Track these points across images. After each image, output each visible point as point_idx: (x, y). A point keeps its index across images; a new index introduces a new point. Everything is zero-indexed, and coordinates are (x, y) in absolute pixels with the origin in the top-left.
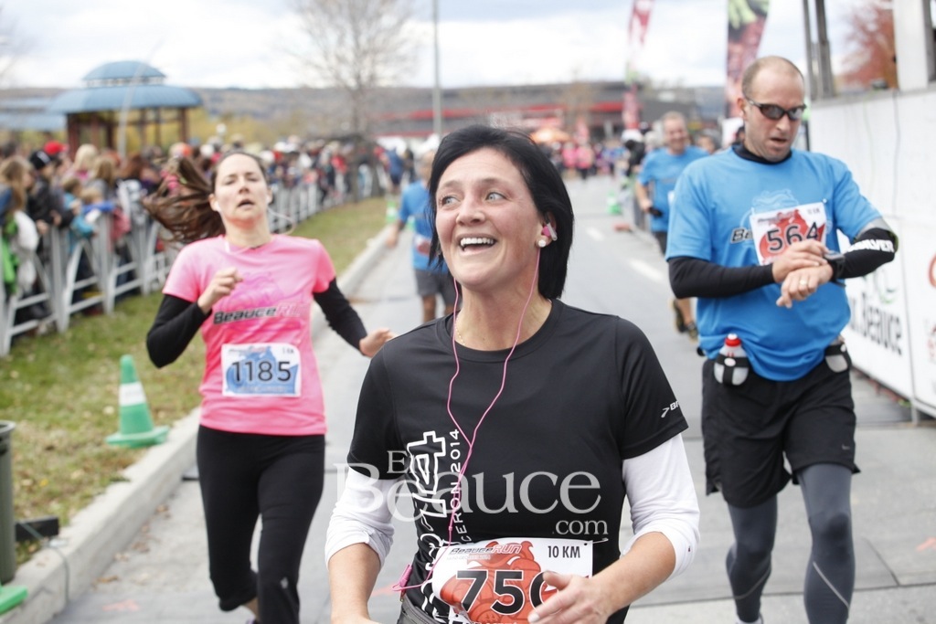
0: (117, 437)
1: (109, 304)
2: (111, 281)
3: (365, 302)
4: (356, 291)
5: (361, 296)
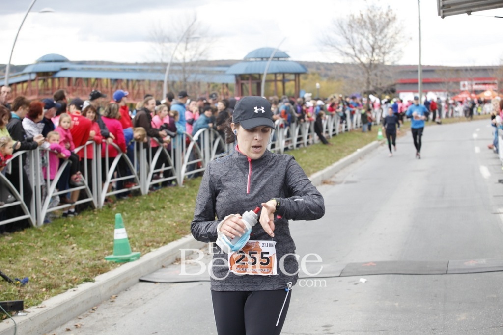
0: (112, 256)
1: (181, 181)
2: (184, 168)
3: (334, 183)
4: (331, 177)
5: (333, 179)
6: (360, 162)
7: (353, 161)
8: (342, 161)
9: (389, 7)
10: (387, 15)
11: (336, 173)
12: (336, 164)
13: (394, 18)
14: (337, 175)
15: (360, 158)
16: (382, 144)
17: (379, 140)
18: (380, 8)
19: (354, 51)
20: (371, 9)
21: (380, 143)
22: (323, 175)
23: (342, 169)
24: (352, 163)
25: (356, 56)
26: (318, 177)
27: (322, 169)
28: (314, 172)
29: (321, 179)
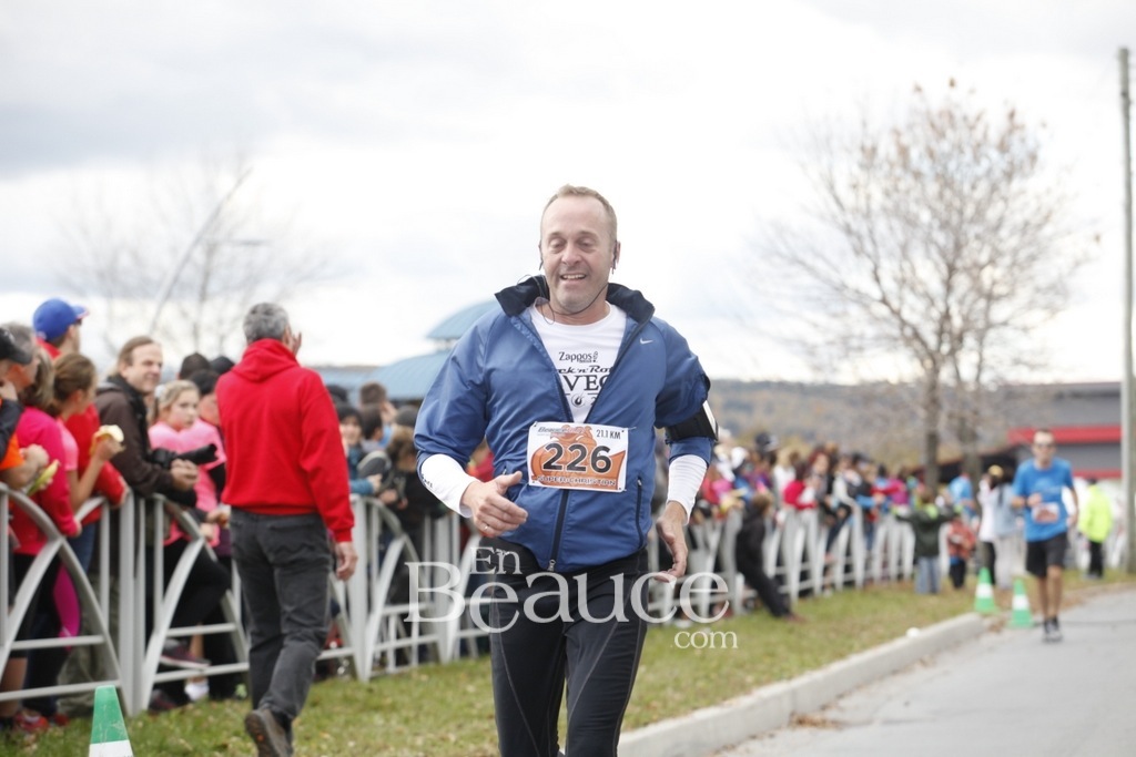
3: (838, 725)
4: (824, 708)
5: (831, 715)
6: (920, 675)
7: (898, 669)
8: (855, 660)
9: (1012, 115)
10: (1003, 147)
11: (841, 696)
12: (837, 667)
13: (1033, 158)
14: (843, 703)
15: (923, 663)
16: (997, 628)
17: (985, 616)
18: (978, 118)
19: (877, 279)
20: (938, 122)
21: (987, 622)
22: (794, 693)
23: (858, 687)
24: (895, 672)
25: (884, 301)
26: (778, 698)
27: (790, 678)
28: (759, 683)
29: (787, 707)
